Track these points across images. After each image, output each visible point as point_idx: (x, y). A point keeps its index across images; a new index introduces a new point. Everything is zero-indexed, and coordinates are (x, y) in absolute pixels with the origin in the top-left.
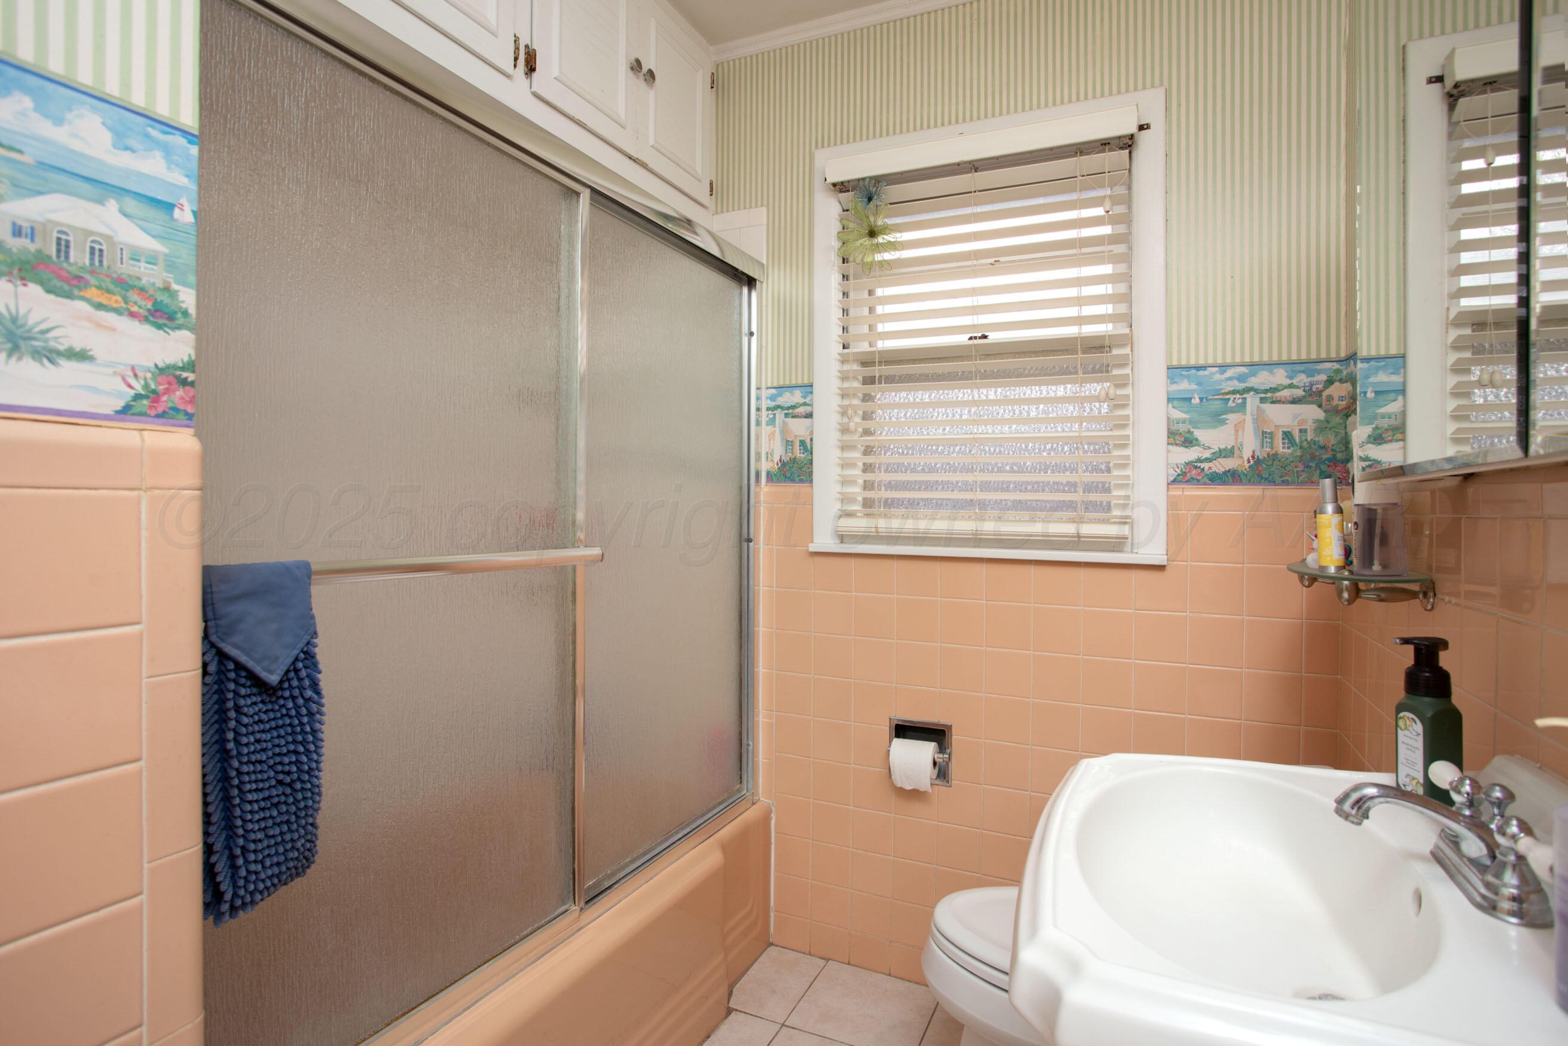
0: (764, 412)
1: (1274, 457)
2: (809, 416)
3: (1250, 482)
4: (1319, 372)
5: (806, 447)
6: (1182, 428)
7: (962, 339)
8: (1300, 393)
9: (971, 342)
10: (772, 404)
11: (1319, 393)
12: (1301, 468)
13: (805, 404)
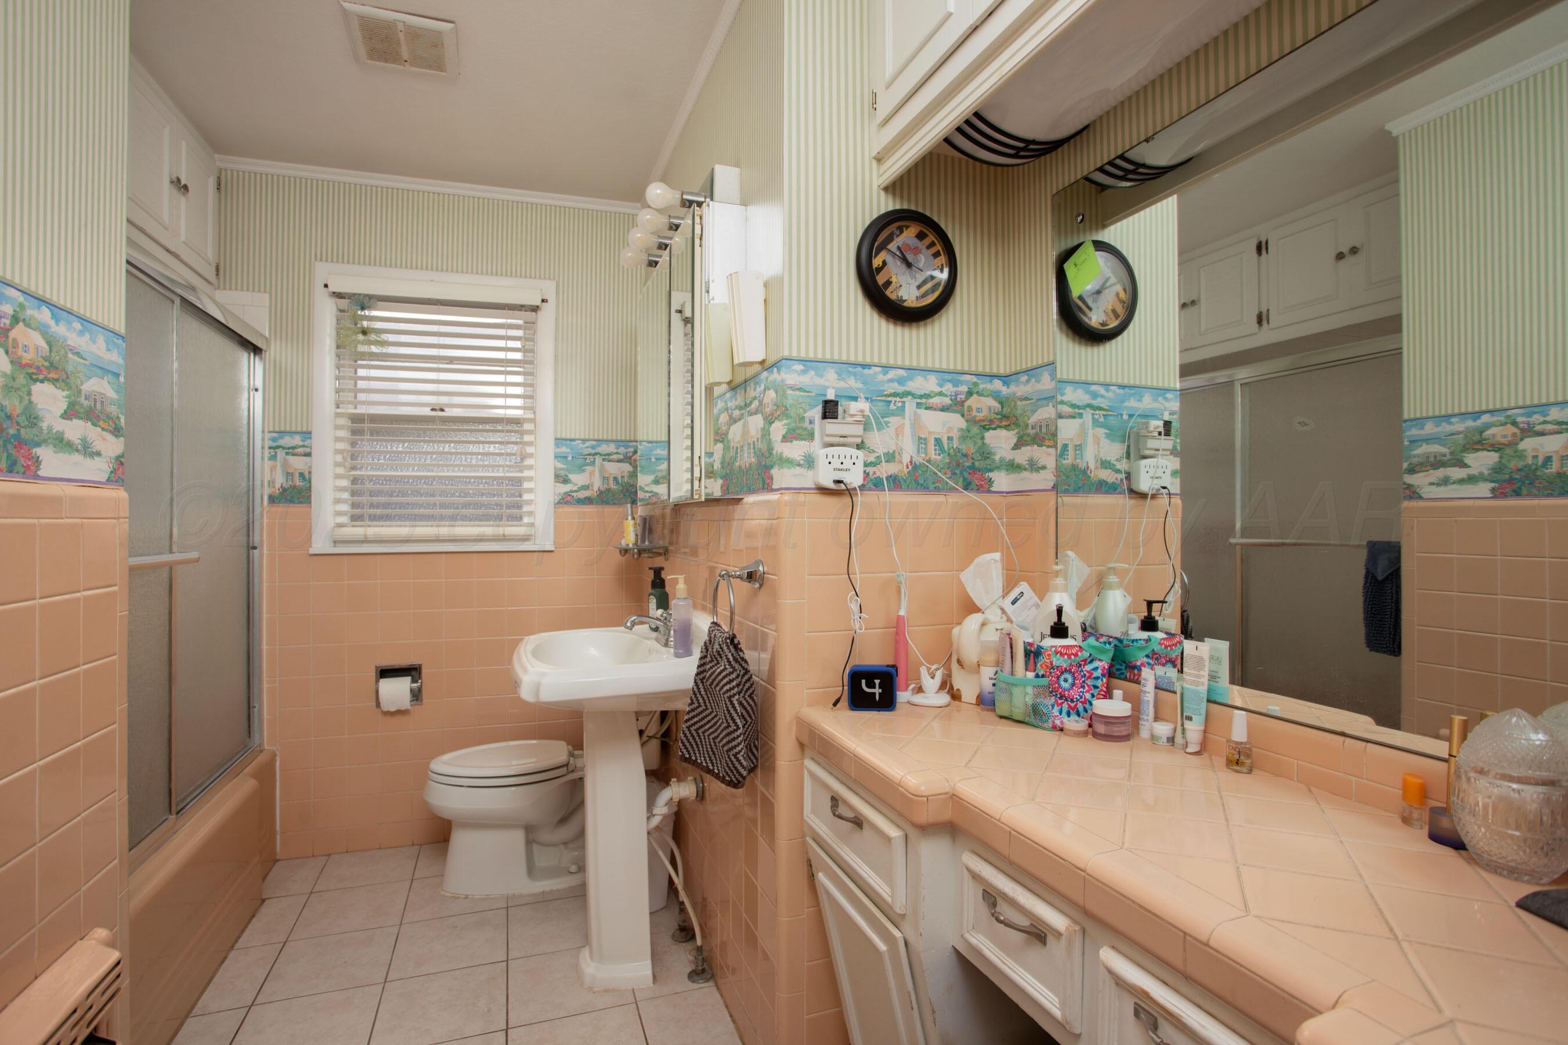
0: (267, 451)
1: (609, 490)
2: (309, 455)
3: (597, 503)
4: (630, 447)
5: (306, 478)
6: (562, 473)
7: (426, 411)
8: (621, 457)
9: (434, 413)
10: (274, 444)
11: (630, 457)
12: (622, 496)
13: (303, 446)
